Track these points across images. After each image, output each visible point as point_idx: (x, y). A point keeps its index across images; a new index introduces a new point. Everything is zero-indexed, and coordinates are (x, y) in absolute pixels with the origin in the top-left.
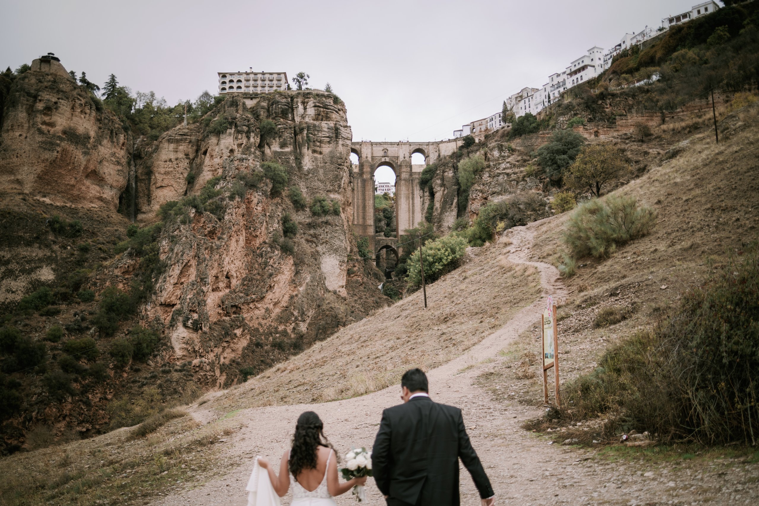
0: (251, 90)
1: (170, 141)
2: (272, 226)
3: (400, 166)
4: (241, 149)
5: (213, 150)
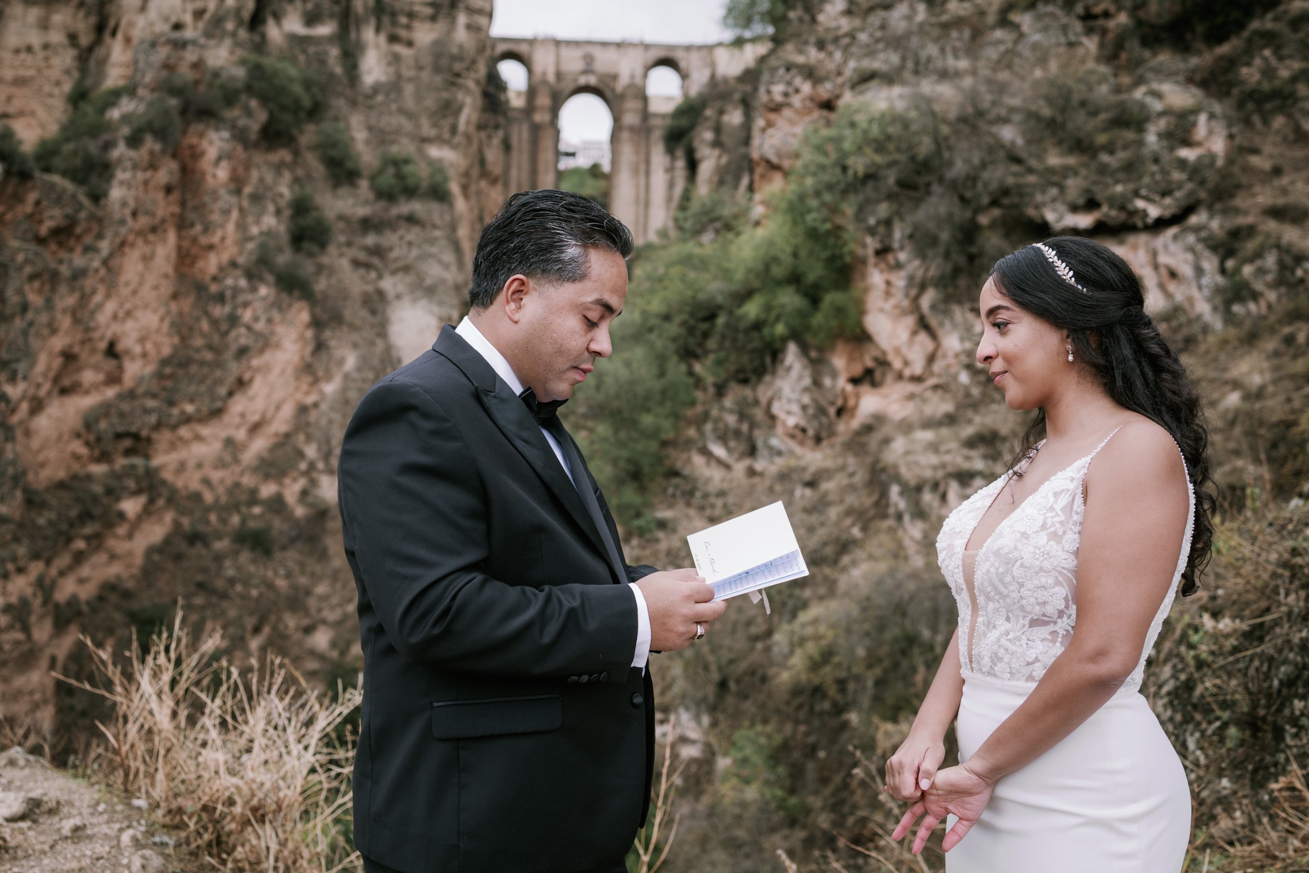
2: (257, 222)
3: (622, 97)
4: (201, 25)
5: (131, 24)
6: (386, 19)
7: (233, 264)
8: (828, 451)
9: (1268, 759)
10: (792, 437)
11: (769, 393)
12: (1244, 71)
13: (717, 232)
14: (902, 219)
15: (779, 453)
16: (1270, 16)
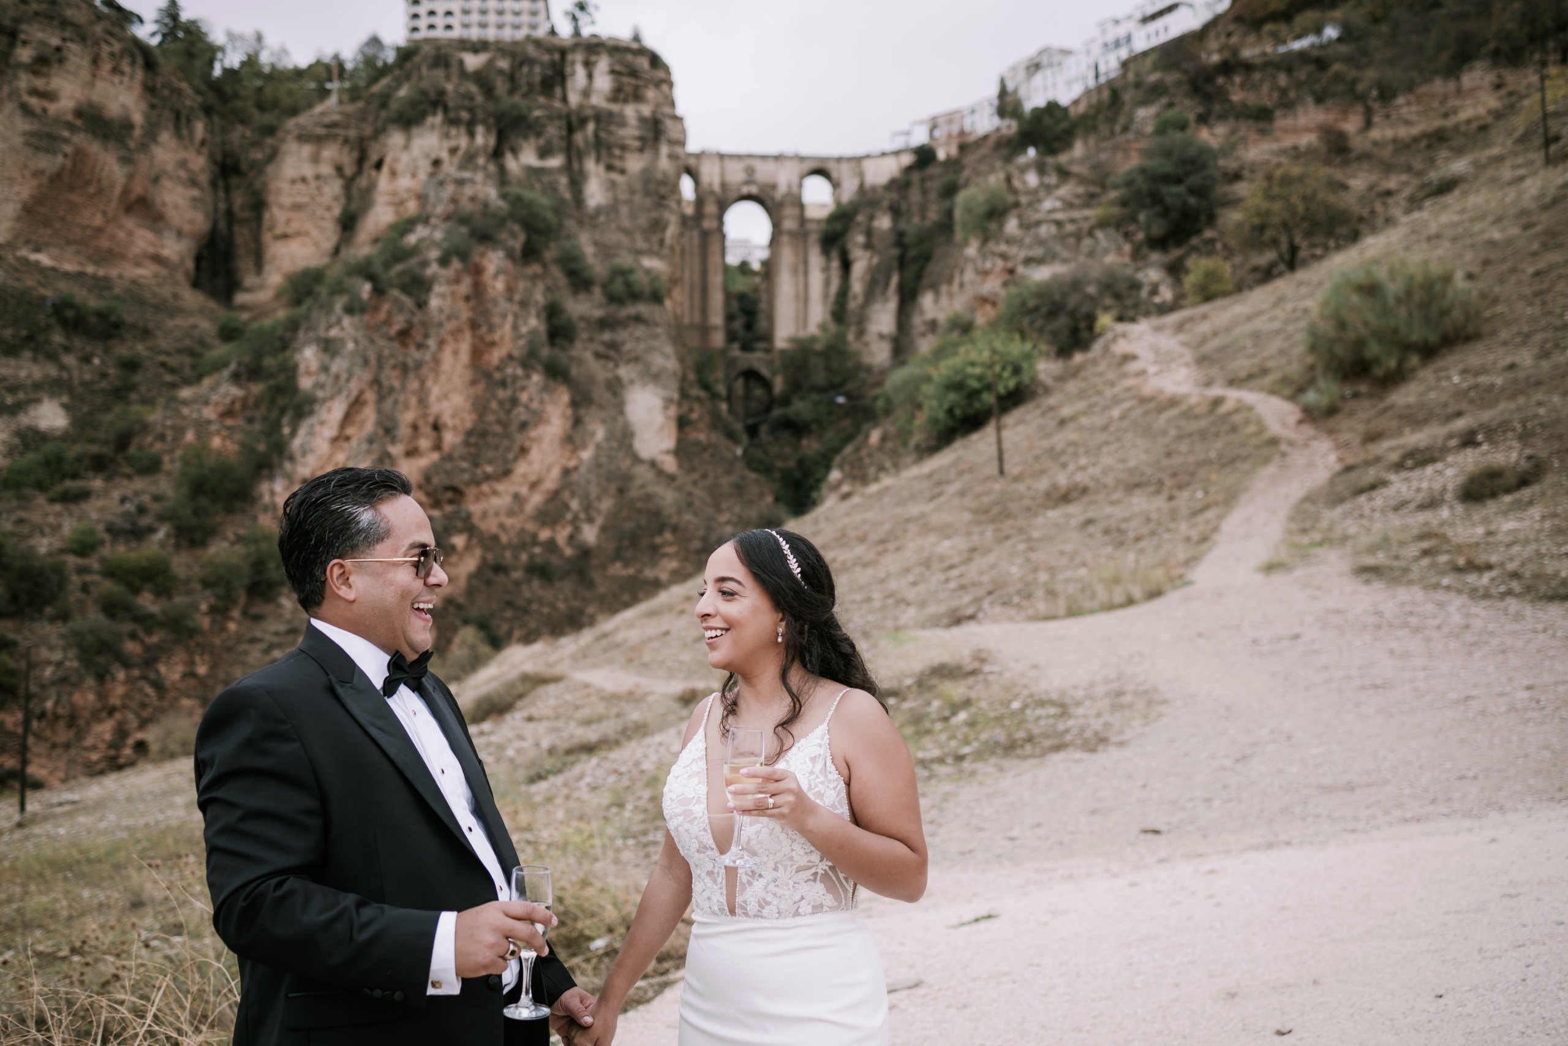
0: (474, 34)
1: (303, 138)
2: (525, 323)
3: (781, 205)
4: (456, 160)
5: (396, 160)
6: (604, 152)
7: (510, 357)
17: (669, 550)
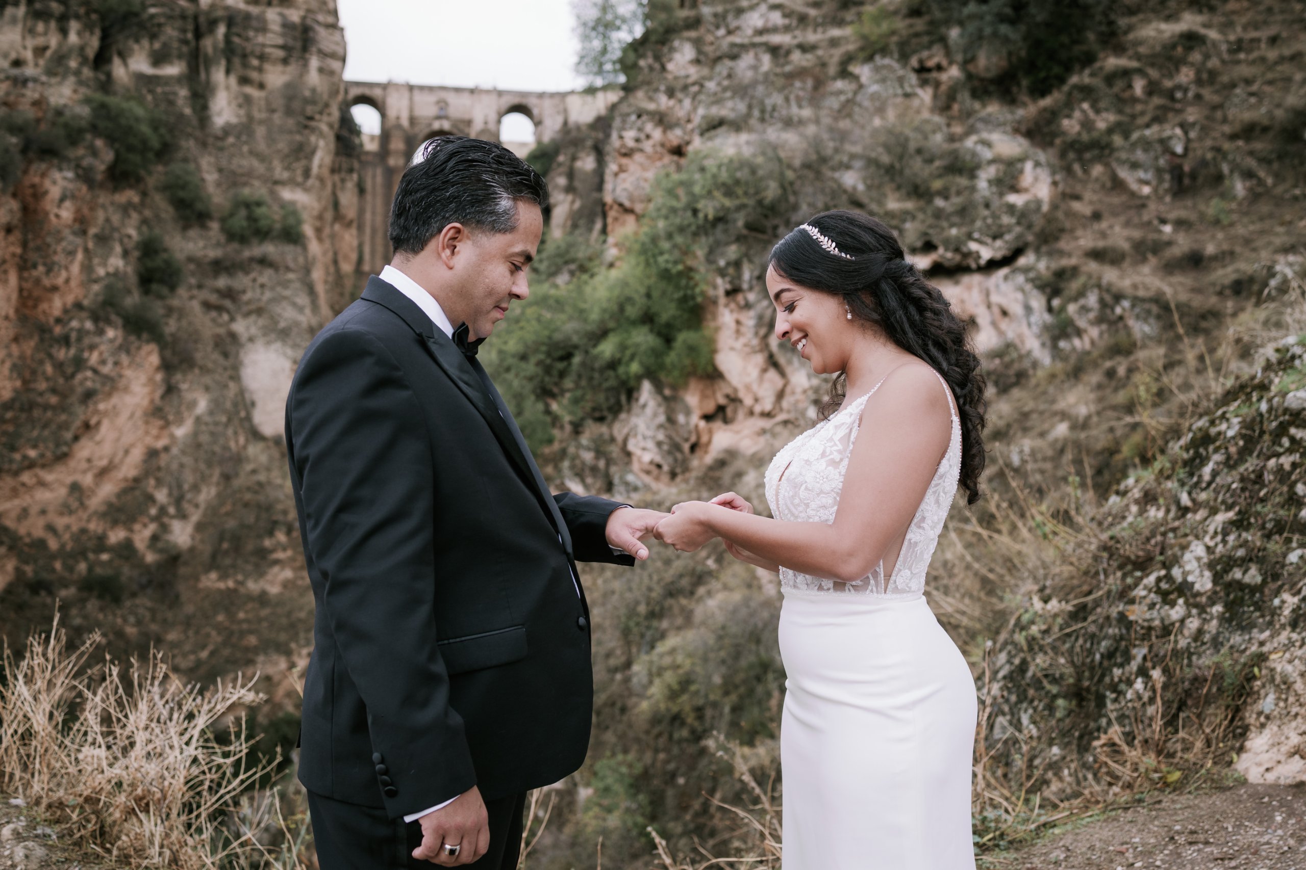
2: (104, 264)
4: (42, 62)
6: (237, 61)
7: (78, 306)
8: (683, 486)
9: (1092, 725)
10: (648, 472)
11: (625, 431)
12: (1066, 122)
13: (572, 273)
14: (750, 261)
15: (636, 489)
16: (1087, 72)
17: (280, 555)
